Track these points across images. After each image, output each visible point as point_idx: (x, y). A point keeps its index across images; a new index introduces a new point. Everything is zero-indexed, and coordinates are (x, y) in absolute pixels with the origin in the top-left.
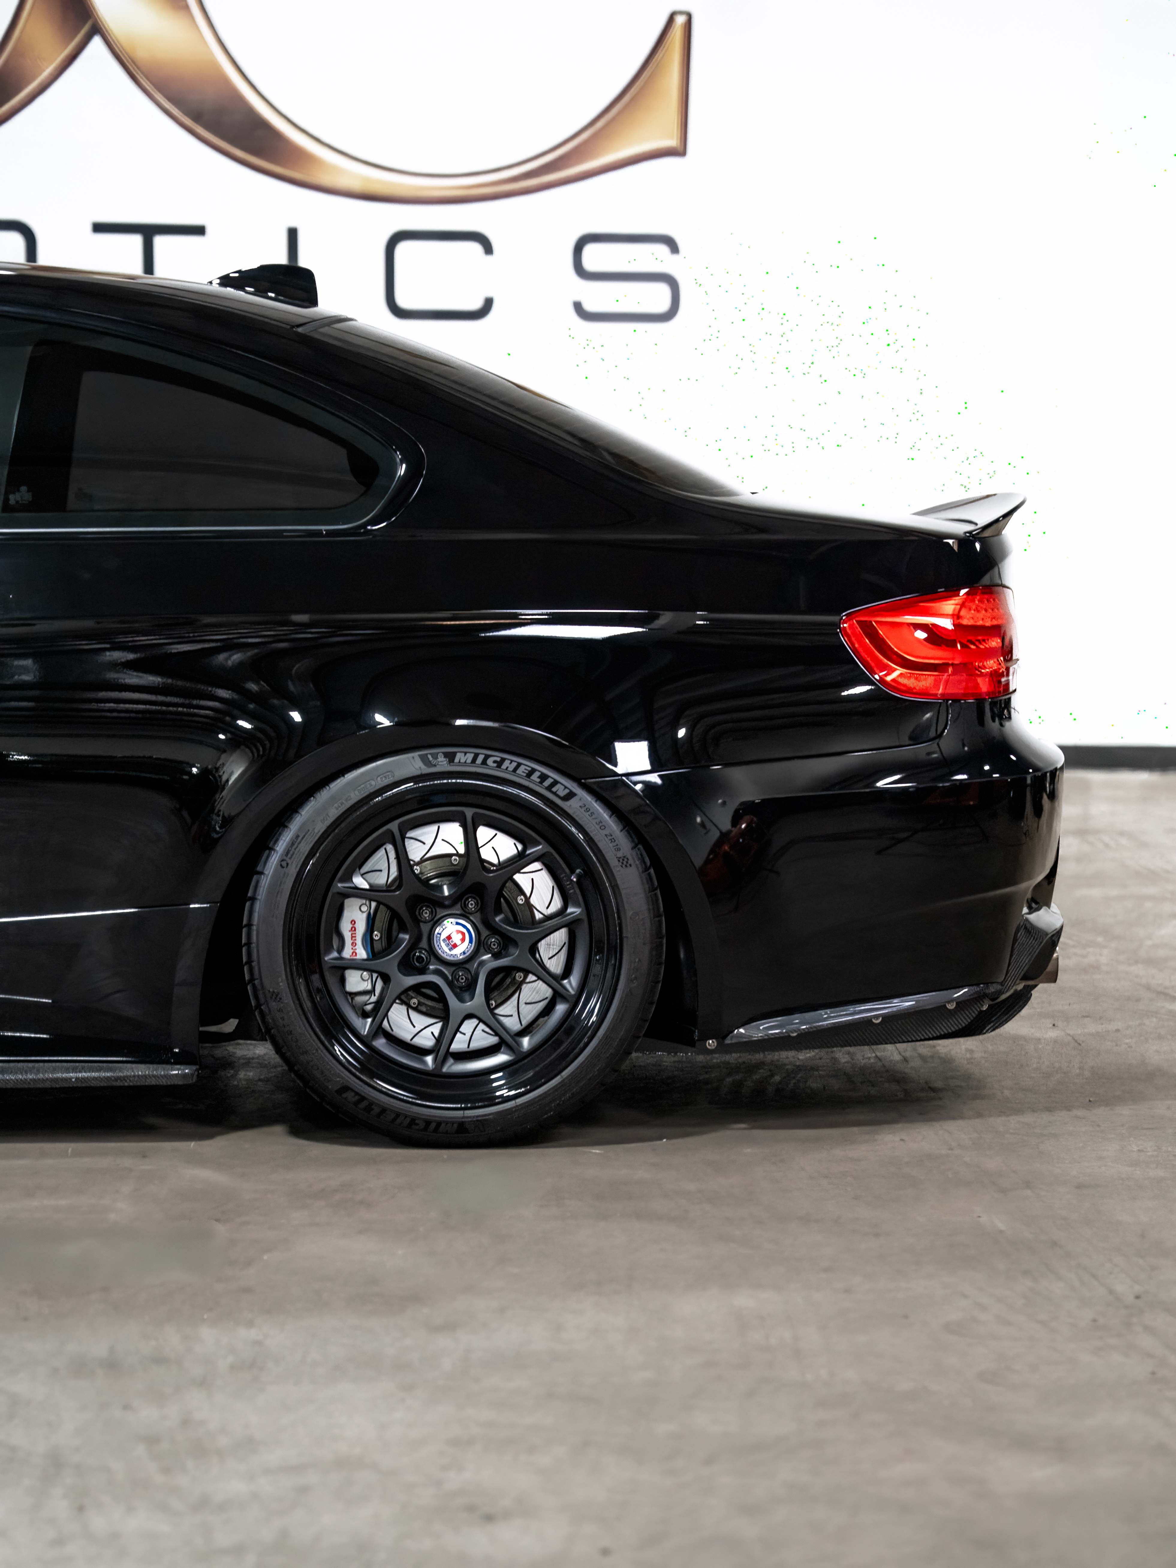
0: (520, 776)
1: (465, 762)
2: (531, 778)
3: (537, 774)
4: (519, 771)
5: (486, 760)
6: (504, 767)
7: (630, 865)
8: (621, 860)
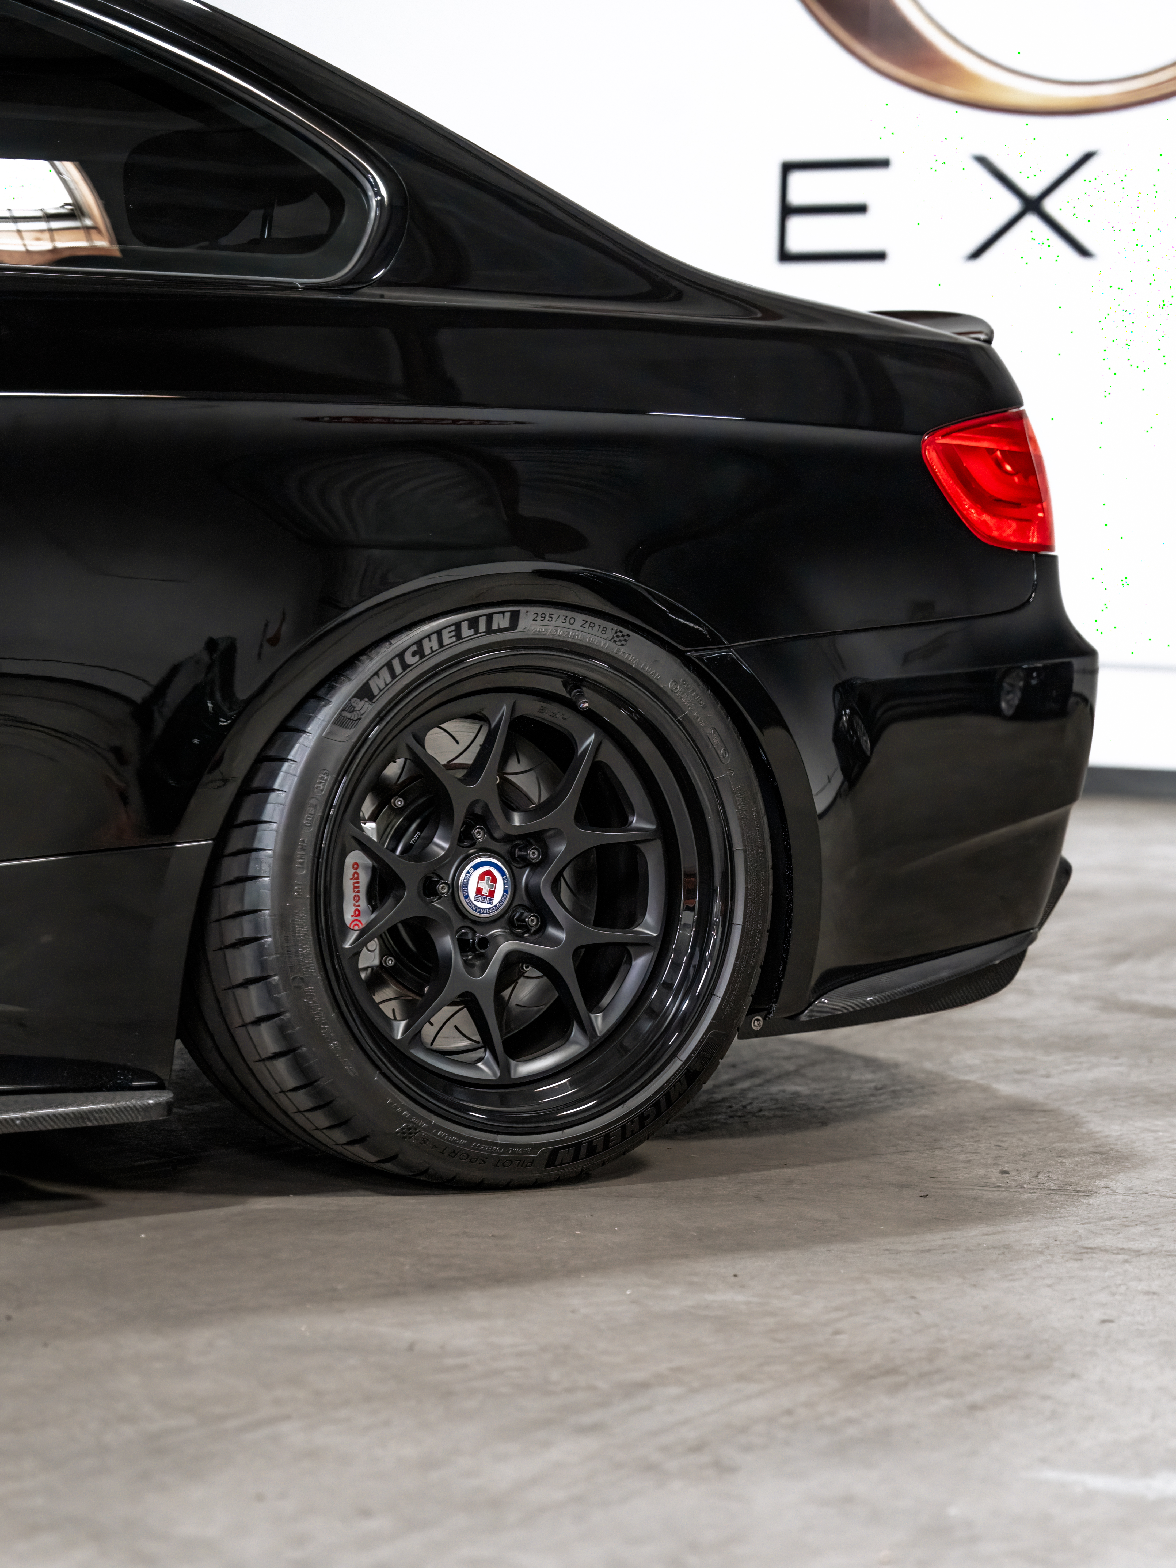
0: (451, 646)
1: (387, 685)
2: (463, 636)
3: (465, 625)
4: (446, 641)
5: (405, 662)
6: (427, 651)
7: (628, 635)
8: (616, 639)
